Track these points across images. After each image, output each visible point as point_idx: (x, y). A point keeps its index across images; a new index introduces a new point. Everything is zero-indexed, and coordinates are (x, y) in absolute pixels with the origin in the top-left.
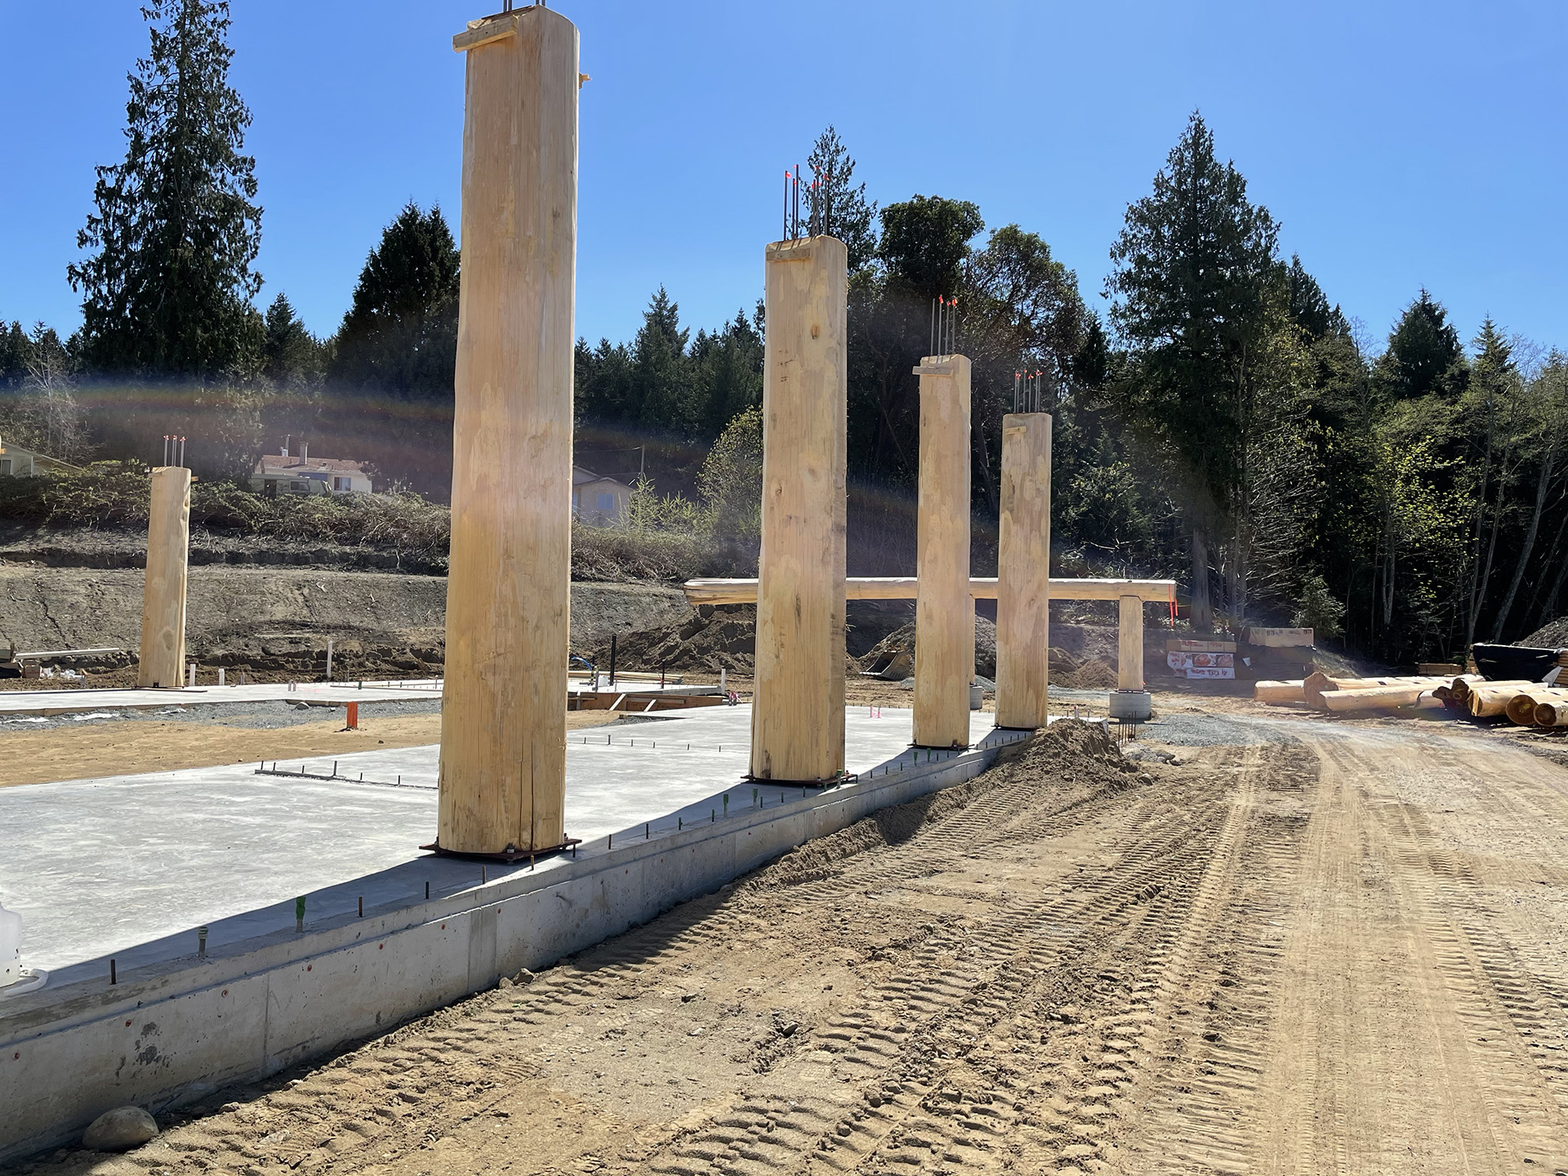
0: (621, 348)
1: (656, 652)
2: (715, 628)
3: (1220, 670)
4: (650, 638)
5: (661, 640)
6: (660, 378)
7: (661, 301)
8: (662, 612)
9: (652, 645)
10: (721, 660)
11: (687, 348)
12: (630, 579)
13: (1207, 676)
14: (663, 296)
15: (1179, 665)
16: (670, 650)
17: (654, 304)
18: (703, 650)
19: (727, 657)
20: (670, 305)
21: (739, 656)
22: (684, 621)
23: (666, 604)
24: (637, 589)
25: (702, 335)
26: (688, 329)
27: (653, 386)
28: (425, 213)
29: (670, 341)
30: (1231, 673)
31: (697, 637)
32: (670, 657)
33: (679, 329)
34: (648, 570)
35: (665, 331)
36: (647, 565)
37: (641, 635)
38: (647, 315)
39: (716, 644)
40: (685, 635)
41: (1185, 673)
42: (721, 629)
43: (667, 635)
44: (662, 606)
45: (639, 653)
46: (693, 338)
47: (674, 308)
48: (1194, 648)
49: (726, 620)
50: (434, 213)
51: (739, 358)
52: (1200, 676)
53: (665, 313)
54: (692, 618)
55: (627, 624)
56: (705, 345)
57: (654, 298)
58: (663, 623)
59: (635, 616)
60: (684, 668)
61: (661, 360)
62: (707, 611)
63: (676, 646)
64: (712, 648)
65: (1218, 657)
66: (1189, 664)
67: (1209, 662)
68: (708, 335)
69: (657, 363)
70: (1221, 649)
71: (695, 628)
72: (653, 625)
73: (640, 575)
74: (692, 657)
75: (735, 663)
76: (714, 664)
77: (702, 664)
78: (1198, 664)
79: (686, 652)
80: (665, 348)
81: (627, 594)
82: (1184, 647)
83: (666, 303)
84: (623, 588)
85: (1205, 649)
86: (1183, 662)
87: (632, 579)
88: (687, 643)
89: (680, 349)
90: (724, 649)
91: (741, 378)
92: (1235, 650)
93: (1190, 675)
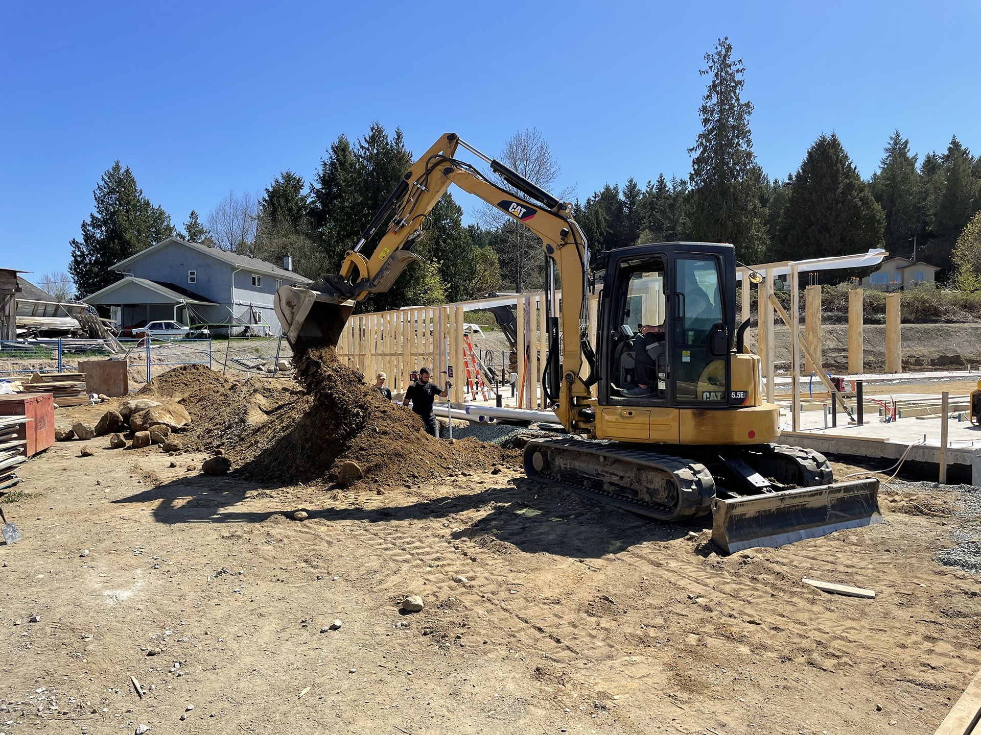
6: (904, 190)
7: (897, 139)
11: (918, 167)
14: (897, 136)
17: (891, 142)
20: (903, 141)
25: (927, 157)
28: (829, 137)
29: (904, 163)
33: (910, 155)
38: (887, 150)
47: (906, 142)
50: (833, 136)
53: (900, 146)
56: (930, 163)
57: (891, 138)
68: (932, 156)
83: (900, 140)
89: (913, 168)
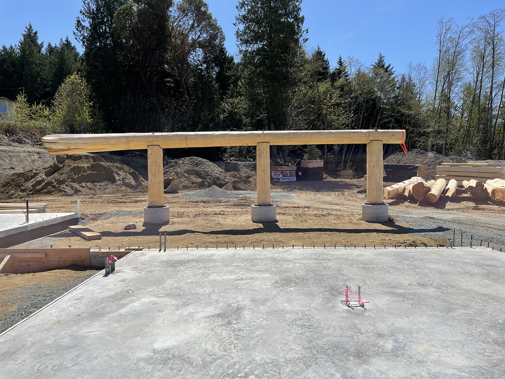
0: (11, 47)
1: (29, 184)
2: (67, 169)
3: (291, 178)
4: (26, 177)
5: (32, 177)
6: (30, 61)
7: (30, 29)
8: (33, 161)
9: (27, 180)
10: (72, 188)
11: (44, 51)
12: (14, 144)
13: (287, 180)
14: (31, 27)
15: (277, 177)
16: (39, 183)
17: (27, 30)
18: (60, 182)
19: (75, 185)
20: (34, 31)
21: (83, 184)
22: (47, 165)
23: (36, 157)
24: (17, 149)
25: (50, 45)
26: (43, 42)
27: (28, 64)
29: (35, 45)
30: (295, 179)
31: (56, 174)
32: (38, 187)
33: (39, 42)
34: (25, 139)
35: (32, 41)
36: (24, 137)
37: (19, 175)
38: (24, 35)
39: (68, 178)
40: (48, 174)
41: (279, 179)
42: (71, 169)
43: (36, 174)
44: (33, 158)
45: (18, 186)
46: (45, 46)
47: (36, 33)
48: (282, 170)
49: (74, 164)
51: (68, 54)
52: (284, 181)
53: (32, 34)
54: (52, 164)
55: (11, 168)
56: (51, 50)
57: (26, 28)
58: (35, 167)
59: (16, 163)
60: (49, 193)
61: (31, 54)
62: (60, 159)
63: (43, 180)
64: (66, 181)
65: (291, 172)
66: (281, 176)
67: (287, 175)
68: (53, 45)
69: (29, 54)
70: (291, 169)
71: (54, 169)
72: (28, 169)
73: (20, 142)
74: (54, 187)
75: (81, 189)
76: (68, 190)
77: (60, 191)
78: (285, 176)
79: (49, 184)
80: (33, 48)
81: (11, 152)
82: (279, 169)
83: (32, 30)
84: (10, 148)
85: (286, 169)
86: (279, 175)
87: (16, 144)
88: (50, 178)
89: (40, 50)
90: (74, 181)
91: (69, 63)
92: (296, 169)
93: (281, 180)
